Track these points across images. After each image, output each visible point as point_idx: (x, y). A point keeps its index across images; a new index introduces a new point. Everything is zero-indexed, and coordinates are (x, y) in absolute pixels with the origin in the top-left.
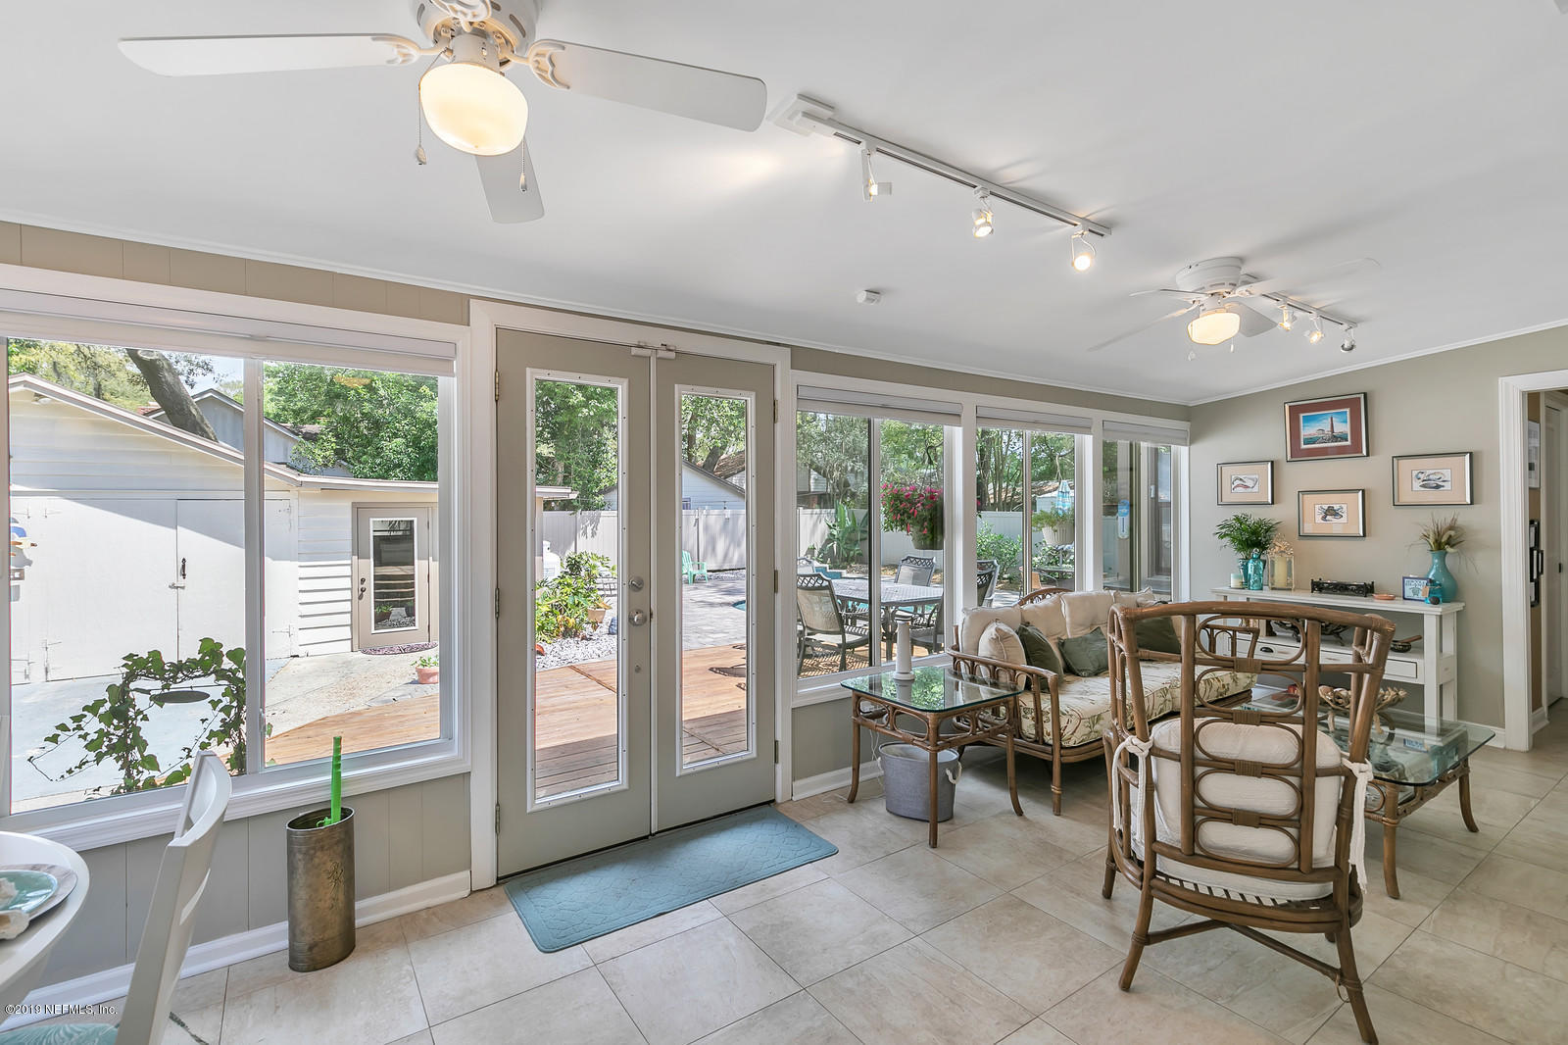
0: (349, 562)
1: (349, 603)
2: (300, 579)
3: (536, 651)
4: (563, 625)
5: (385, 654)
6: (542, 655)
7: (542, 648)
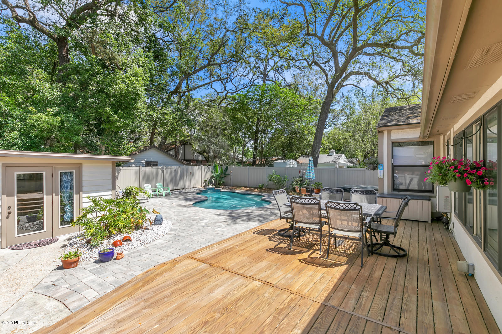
3: (127, 239)
4: (136, 224)
5: (27, 248)
6: (131, 241)
7: (130, 237)
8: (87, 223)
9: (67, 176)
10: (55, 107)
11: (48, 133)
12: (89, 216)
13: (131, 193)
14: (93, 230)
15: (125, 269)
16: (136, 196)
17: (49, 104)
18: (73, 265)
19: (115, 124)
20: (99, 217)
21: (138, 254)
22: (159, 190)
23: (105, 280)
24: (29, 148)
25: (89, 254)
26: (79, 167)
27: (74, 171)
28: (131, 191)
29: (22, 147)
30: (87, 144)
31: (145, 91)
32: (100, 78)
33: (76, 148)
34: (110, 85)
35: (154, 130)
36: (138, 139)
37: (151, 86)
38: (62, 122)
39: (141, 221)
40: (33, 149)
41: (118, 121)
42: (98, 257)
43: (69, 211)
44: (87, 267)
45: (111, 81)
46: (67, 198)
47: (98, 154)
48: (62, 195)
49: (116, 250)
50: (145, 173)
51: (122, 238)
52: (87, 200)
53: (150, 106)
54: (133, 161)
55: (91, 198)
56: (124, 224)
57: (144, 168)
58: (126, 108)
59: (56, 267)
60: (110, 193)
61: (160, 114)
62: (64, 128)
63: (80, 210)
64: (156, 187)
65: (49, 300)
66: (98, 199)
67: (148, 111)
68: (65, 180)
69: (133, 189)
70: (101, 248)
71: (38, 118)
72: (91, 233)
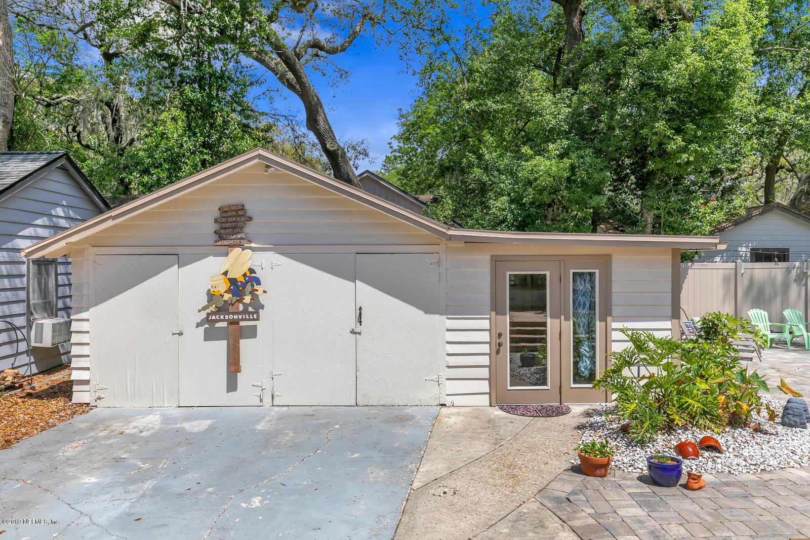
0: (489, 316)
1: (488, 356)
2: (448, 330)
3: (711, 446)
4: (732, 411)
5: (523, 415)
6: (720, 452)
7: (717, 442)
8: (622, 388)
9: (585, 280)
10: (560, 139)
11: (550, 194)
12: (626, 372)
13: (716, 330)
14: (634, 405)
15: (709, 519)
16: (730, 340)
17: (551, 135)
18: (598, 472)
19: (677, 158)
20: (644, 377)
21: (739, 491)
22: (791, 328)
23: (664, 527)
24: (522, 227)
25: (629, 458)
26: (605, 261)
27: (597, 271)
28: (717, 325)
29: (513, 225)
30: (617, 212)
31: (754, 58)
32: (645, 53)
33: (596, 222)
34: (666, 67)
35: (775, 160)
36: (730, 190)
37: (771, 38)
38: (573, 168)
39: (745, 406)
40: (527, 227)
41: (684, 150)
42: (645, 468)
43: (588, 354)
44: (625, 484)
45: (668, 56)
46: (583, 327)
47: (638, 232)
48: (575, 320)
49: (688, 465)
50: (751, 282)
51: (698, 440)
52: (623, 336)
53: (768, 96)
54: (723, 247)
55: (630, 333)
56: (699, 405)
57: (750, 265)
58: (703, 113)
59: (569, 466)
60: (668, 324)
61: (796, 112)
62: (575, 181)
63: (606, 357)
64: (783, 320)
65: (563, 526)
66: (643, 338)
67: (762, 110)
68: (581, 288)
69: (723, 319)
70: (651, 450)
71: (535, 166)
72: (630, 410)
